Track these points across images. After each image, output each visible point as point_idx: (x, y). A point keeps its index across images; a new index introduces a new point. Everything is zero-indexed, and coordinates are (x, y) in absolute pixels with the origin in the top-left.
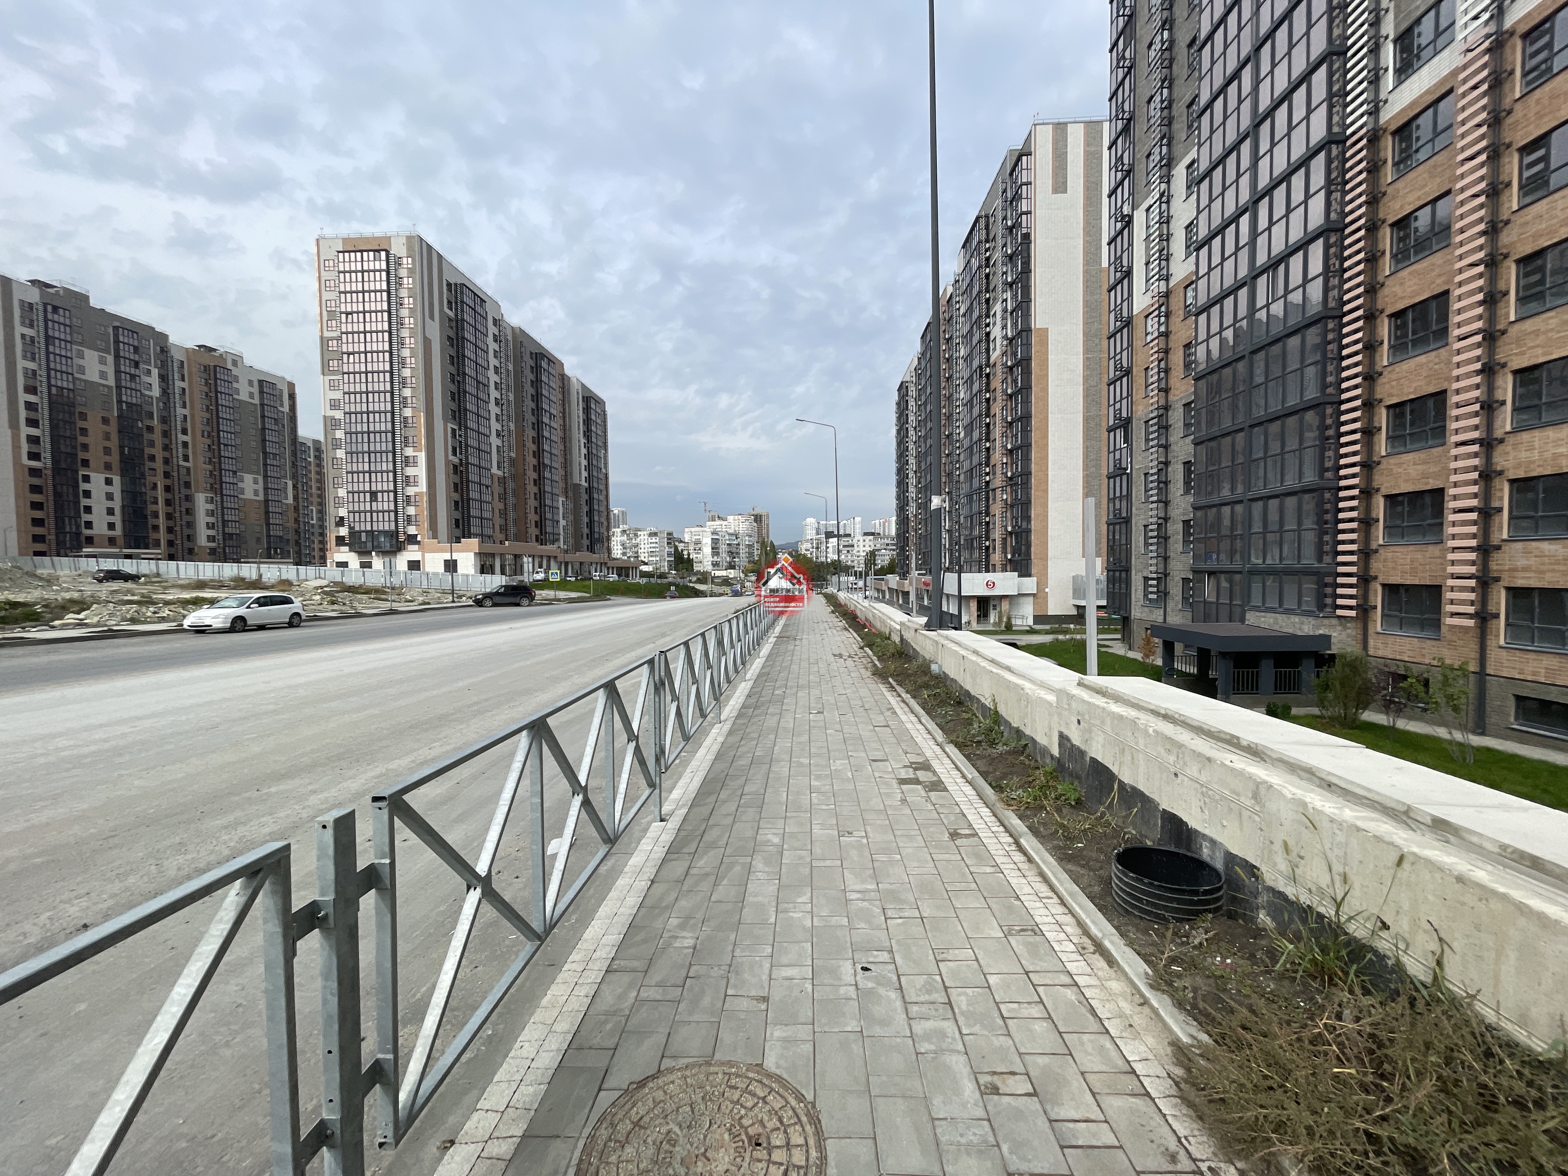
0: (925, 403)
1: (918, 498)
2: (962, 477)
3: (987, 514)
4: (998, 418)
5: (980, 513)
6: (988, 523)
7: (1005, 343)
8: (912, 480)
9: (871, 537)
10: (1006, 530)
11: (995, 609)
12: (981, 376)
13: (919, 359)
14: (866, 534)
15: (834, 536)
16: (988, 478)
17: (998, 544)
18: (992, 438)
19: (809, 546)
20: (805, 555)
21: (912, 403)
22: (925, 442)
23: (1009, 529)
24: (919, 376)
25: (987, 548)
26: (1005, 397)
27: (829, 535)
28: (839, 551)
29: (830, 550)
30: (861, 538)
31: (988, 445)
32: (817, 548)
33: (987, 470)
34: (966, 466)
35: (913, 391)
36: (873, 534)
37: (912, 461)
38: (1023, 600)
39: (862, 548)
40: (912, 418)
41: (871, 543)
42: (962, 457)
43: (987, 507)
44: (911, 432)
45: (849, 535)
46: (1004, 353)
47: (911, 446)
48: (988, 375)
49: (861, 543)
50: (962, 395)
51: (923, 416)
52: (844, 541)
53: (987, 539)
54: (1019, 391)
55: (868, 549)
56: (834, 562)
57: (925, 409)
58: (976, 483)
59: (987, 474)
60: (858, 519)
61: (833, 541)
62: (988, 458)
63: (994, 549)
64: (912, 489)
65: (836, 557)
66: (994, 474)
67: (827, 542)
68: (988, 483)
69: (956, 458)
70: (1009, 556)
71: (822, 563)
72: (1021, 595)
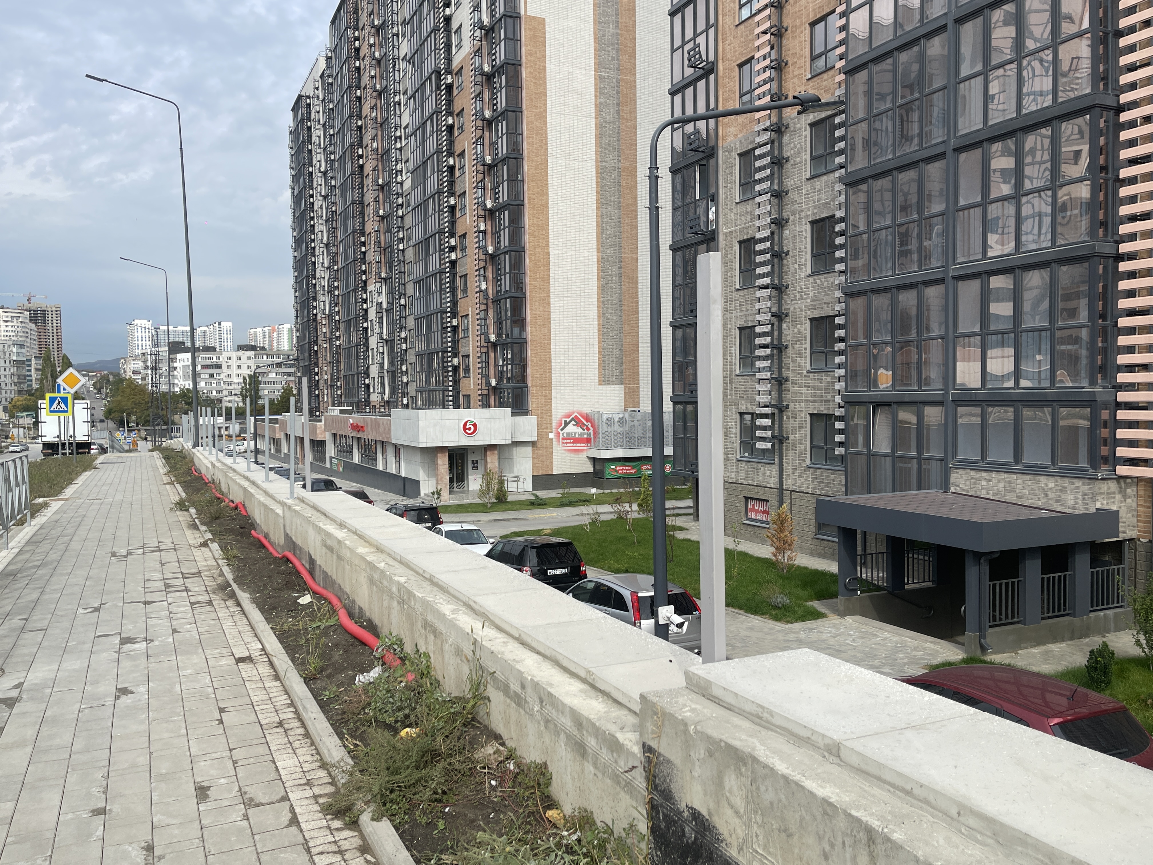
0: (341, 131)
1: (332, 289)
2: (409, 255)
3: (454, 315)
4: (468, 159)
5: (443, 312)
6: (455, 329)
7: (478, 33)
8: (322, 258)
9: (251, 353)
10: (488, 340)
11: (475, 468)
12: (438, 87)
13: (328, 59)
14: (241, 348)
15: (185, 350)
16: (453, 256)
17: (473, 362)
18: (458, 190)
19: (138, 365)
20: (131, 381)
21: (318, 133)
22: (344, 196)
23: (493, 338)
24: (328, 87)
25: (456, 368)
26: (480, 123)
27: (176, 348)
28: (195, 376)
29: (179, 373)
30: (234, 355)
31: (452, 201)
32: (155, 369)
33: (453, 242)
34: (417, 235)
35: (318, 113)
36: (253, 348)
37: (320, 227)
38: (518, 452)
39: (235, 371)
40: (318, 156)
41: (251, 363)
42: (408, 222)
43: (454, 302)
44: (318, 180)
45: (213, 349)
46: (478, 52)
47: (318, 203)
48: (449, 87)
49: (234, 363)
50: (406, 119)
51: (339, 152)
52: (203, 358)
53: (455, 355)
54: (504, 115)
55: (246, 372)
56: (185, 394)
57: (343, 141)
58: (434, 263)
59: (453, 249)
60: (227, 325)
61: (184, 359)
62: (453, 223)
63: (467, 370)
64: (321, 273)
65: (189, 385)
66: (463, 249)
67: (173, 360)
68: (453, 263)
69: (396, 222)
70: (493, 383)
71: (164, 394)
72: (516, 444)
